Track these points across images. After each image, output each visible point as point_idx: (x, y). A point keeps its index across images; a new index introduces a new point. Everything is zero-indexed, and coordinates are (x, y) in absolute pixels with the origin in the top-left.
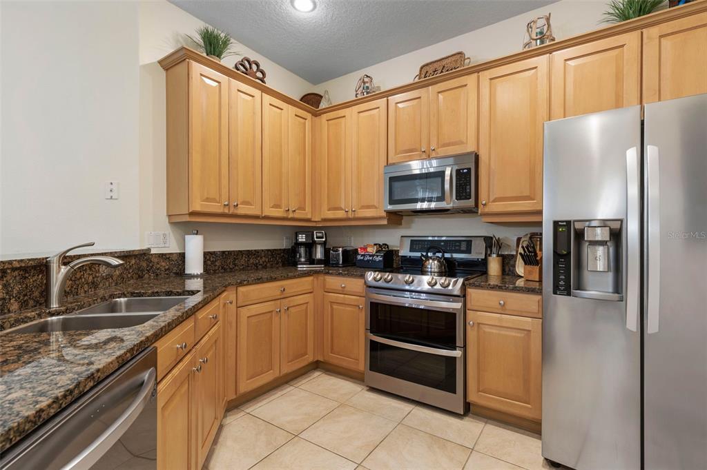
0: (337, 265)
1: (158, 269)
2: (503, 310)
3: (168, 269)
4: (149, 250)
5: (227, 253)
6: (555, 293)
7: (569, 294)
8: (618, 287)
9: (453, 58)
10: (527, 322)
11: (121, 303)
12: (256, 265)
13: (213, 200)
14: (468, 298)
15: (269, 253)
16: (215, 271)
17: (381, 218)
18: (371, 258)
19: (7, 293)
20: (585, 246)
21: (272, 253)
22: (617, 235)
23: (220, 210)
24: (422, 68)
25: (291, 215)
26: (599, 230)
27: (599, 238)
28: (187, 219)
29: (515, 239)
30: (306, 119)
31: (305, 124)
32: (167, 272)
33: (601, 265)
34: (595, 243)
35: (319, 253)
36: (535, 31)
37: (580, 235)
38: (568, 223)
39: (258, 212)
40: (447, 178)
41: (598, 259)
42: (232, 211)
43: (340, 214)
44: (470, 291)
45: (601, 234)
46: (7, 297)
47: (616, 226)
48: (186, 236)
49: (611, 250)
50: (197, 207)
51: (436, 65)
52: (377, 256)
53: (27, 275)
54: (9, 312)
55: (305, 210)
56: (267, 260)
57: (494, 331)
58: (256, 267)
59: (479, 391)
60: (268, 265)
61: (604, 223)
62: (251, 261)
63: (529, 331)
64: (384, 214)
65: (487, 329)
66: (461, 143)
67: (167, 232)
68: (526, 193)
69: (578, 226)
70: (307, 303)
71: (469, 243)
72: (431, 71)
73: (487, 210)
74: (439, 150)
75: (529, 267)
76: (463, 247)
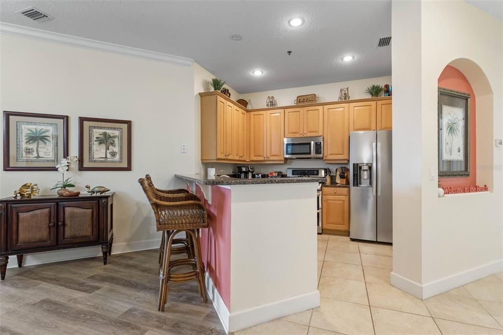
2: (335, 194)
6: (353, 186)
7: (358, 186)
8: (371, 183)
9: (312, 96)
10: (343, 198)
13: (222, 153)
14: (323, 191)
17: (281, 160)
20: (362, 171)
22: (370, 168)
23: (224, 157)
24: (298, 97)
26: (365, 166)
27: (365, 169)
28: (215, 161)
29: (335, 169)
30: (245, 114)
31: (244, 116)
33: (366, 177)
34: (364, 170)
35: (250, 176)
36: (343, 92)
37: (360, 168)
38: (357, 164)
39: (233, 158)
40: (312, 145)
41: (365, 175)
43: (261, 158)
44: (324, 188)
45: (366, 168)
47: (370, 165)
48: (208, 169)
49: (369, 172)
50: (219, 156)
51: (304, 97)
57: (333, 202)
59: (327, 224)
61: (367, 164)
63: (344, 201)
64: (283, 159)
65: (330, 201)
66: (316, 132)
68: (341, 153)
69: (360, 165)
71: (318, 171)
72: (302, 100)
73: (327, 158)
74: (308, 134)
75: (342, 179)
76: (315, 173)
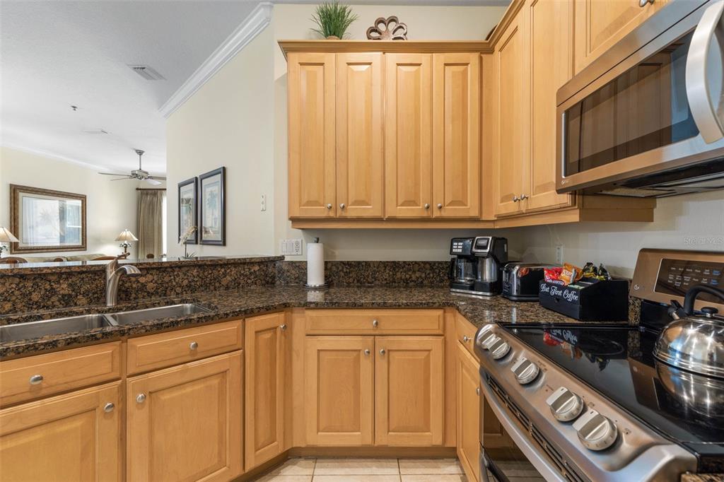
0: (508, 296)
1: (288, 277)
3: (298, 278)
4: (282, 258)
5: (364, 264)
11: (186, 309)
12: (406, 281)
13: (316, 203)
15: (428, 266)
16: (349, 283)
17: (564, 208)
18: (560, 293)
19: (73, 291)
21: (431, 266)
23: (324, 215)
25: (436, 214)
30: (467, 64)
32: (297, 281)
35: (488, 273)
39: (378, 214)
42: (340, 214)
46: (73, 293)
48: (308, 244)
50: (298, 212)
52: (570, 290)
53: (97, 277)
54: (76, 304)
55: (467, 206)
56: (423, 275)
58: (406, 284)
60: (425, 282)
62: (399, 275)
67: (299, 240)
70: (429, 351)
